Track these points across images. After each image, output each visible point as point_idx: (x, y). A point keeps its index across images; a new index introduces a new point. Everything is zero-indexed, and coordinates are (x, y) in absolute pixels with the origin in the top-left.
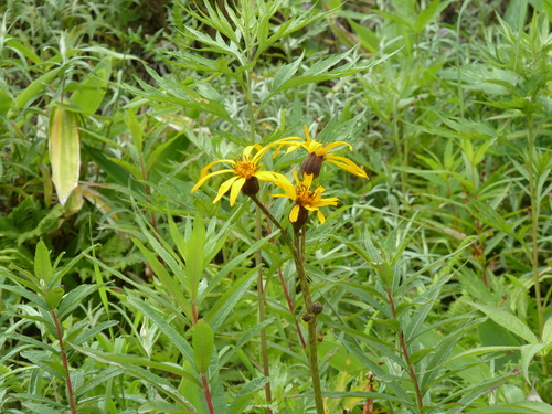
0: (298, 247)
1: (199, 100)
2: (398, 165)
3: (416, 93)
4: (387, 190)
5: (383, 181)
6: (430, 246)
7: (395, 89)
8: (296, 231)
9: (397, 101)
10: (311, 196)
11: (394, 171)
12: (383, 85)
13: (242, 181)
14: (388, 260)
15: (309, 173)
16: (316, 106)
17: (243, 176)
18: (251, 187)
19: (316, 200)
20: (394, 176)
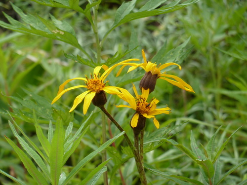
0: (137, 148)
1: (56, 32)
2: (214, 87)
3: (227, 31)
4: (204, 109)
5: (201, 101)
6: (240, 152)
7: (210, 27)
8: (136, 135)
9: (212, 37)
10: (147, 106)
11: (210, 93)
12: (201, 24)
13: (93, 95)
14: (210, 158)
15: (146, 89)
16: (145, 42)
17: (94, 91)
18: (100, 99)
19: (152, 109)
20: (210, 97)
